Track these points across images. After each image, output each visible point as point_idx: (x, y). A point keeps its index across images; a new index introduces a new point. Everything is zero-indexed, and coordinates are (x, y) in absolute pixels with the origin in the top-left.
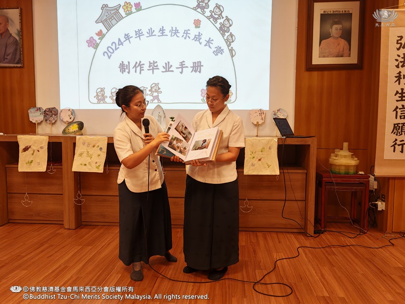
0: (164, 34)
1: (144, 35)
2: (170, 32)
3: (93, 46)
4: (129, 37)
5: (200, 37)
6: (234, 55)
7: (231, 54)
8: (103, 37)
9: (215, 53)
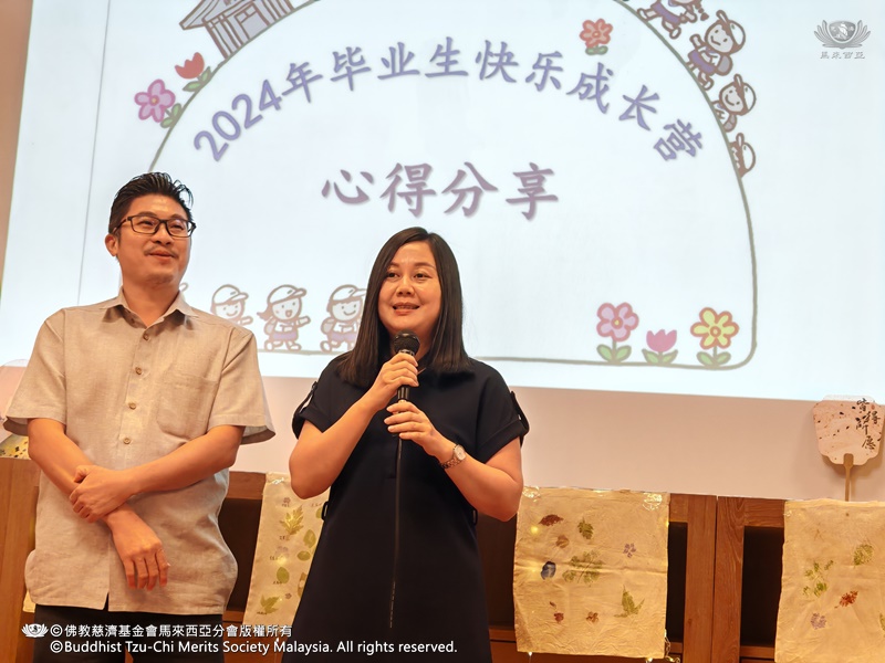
1: (368, 69)
2: (478, 60)
3: (159, 117)
4: (308, 77)
5: (603, 83)
6: (748, 164)
7: (734, 162)
8: (203, 84)
9: (663, 148)
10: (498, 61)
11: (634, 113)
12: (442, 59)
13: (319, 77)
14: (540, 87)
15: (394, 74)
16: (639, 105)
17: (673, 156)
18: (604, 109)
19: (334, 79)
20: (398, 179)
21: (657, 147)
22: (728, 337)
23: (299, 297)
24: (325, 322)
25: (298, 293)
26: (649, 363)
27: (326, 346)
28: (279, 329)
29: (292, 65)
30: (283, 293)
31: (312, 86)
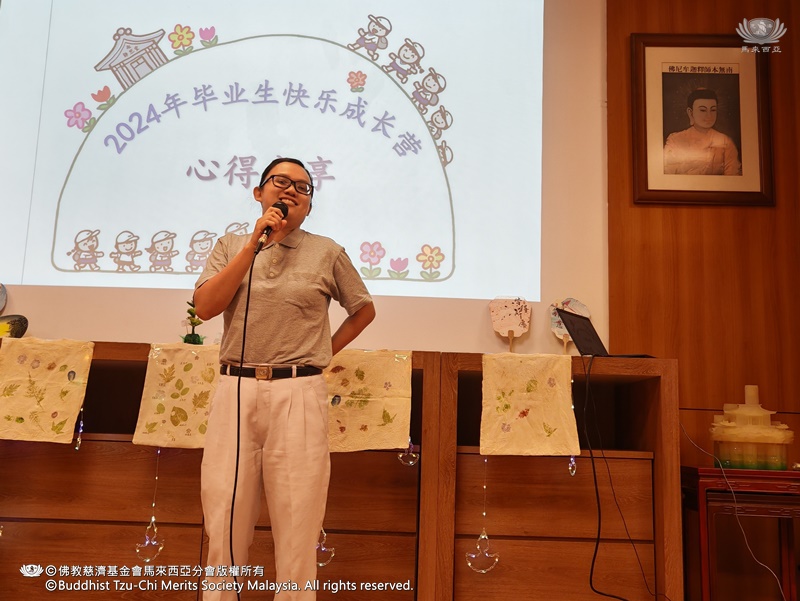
0: (269, 99)
1: (216, 98)
2: (284, 94)
3: (81, 125)
4: (178, 103)
5: (361, 109)
6: (448, 159)
7: (440, 158)
8: (110, 105)
9: (398, 148)
10: (297, 95)
11: (380, 127)
12: (263, 93)
13: (185, 102)
14: (323, 111)
15: (232, 102)
16: (383, 123)
17: (404, 154)
18: (362, 125)
19: (194, 104)
20: (235, 165)
21: (394, 148)
22: (438, 262)
23: (172, 238)
24: (189, 253)
25: (171, 236)
26: (392, 278)
27: (189, 269)
28: (159, 258)
29: (168, 95)
30: (162, 236)
31: (180, 108)
